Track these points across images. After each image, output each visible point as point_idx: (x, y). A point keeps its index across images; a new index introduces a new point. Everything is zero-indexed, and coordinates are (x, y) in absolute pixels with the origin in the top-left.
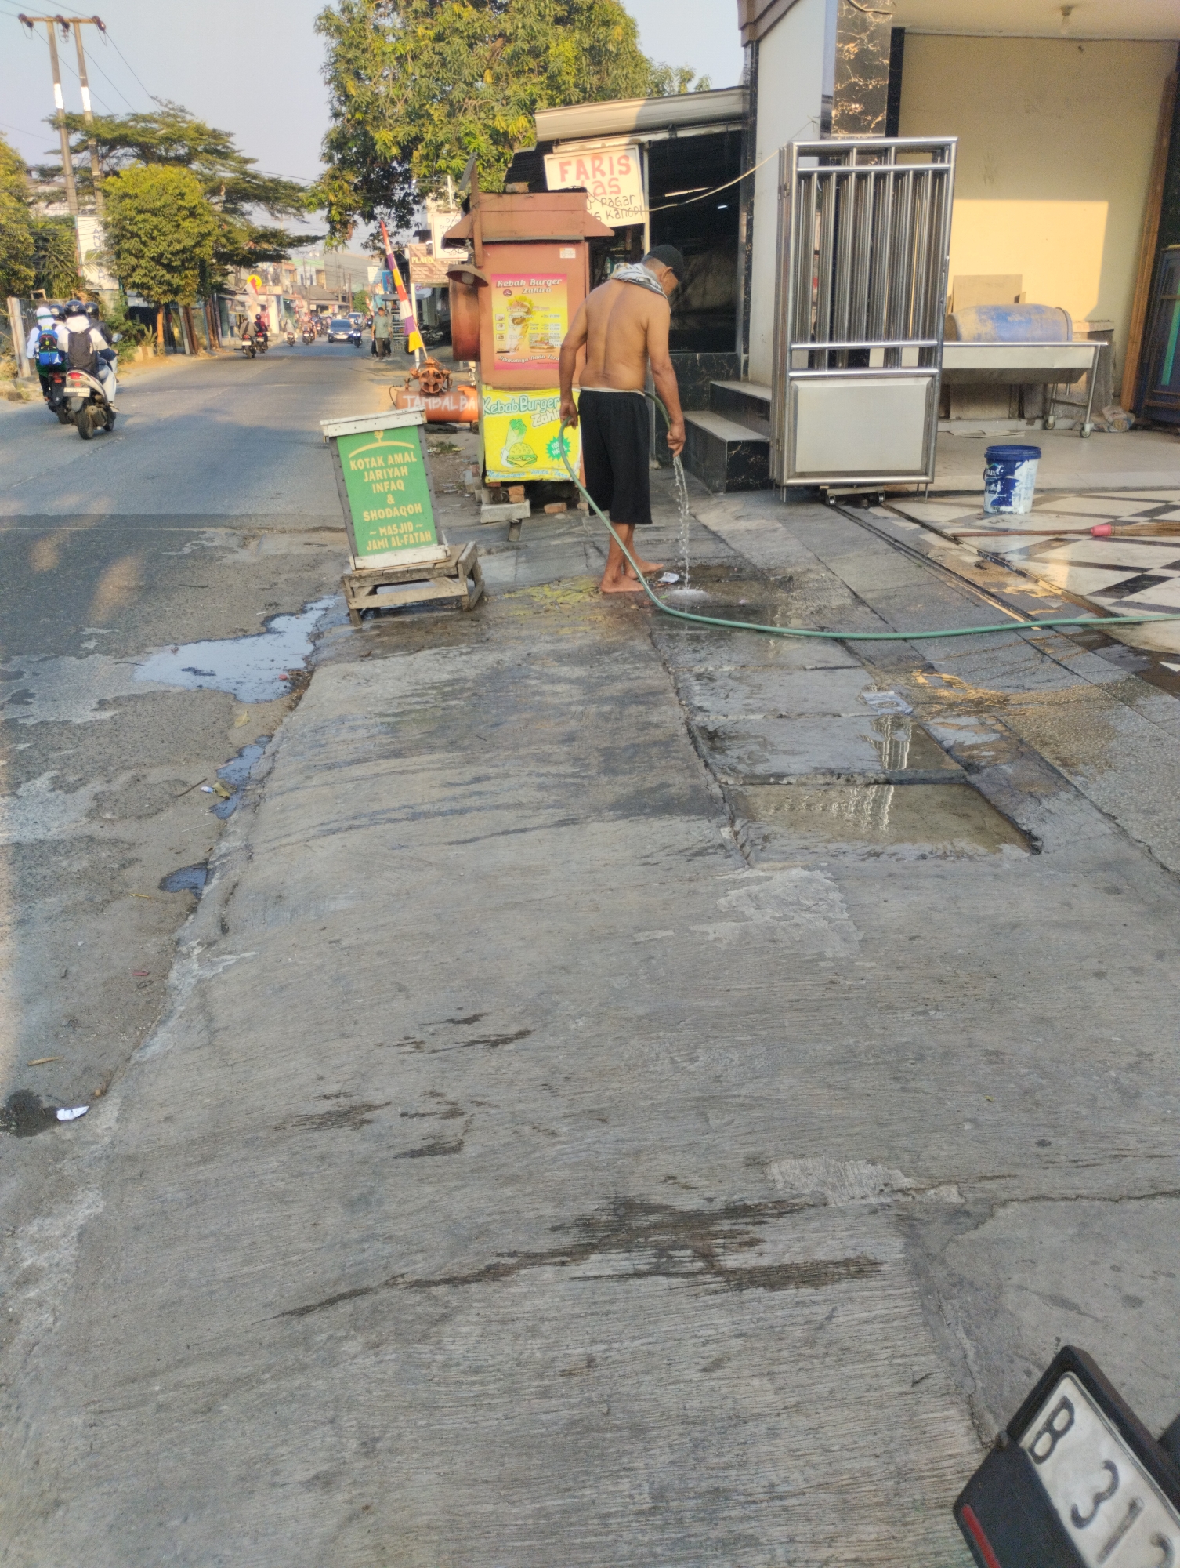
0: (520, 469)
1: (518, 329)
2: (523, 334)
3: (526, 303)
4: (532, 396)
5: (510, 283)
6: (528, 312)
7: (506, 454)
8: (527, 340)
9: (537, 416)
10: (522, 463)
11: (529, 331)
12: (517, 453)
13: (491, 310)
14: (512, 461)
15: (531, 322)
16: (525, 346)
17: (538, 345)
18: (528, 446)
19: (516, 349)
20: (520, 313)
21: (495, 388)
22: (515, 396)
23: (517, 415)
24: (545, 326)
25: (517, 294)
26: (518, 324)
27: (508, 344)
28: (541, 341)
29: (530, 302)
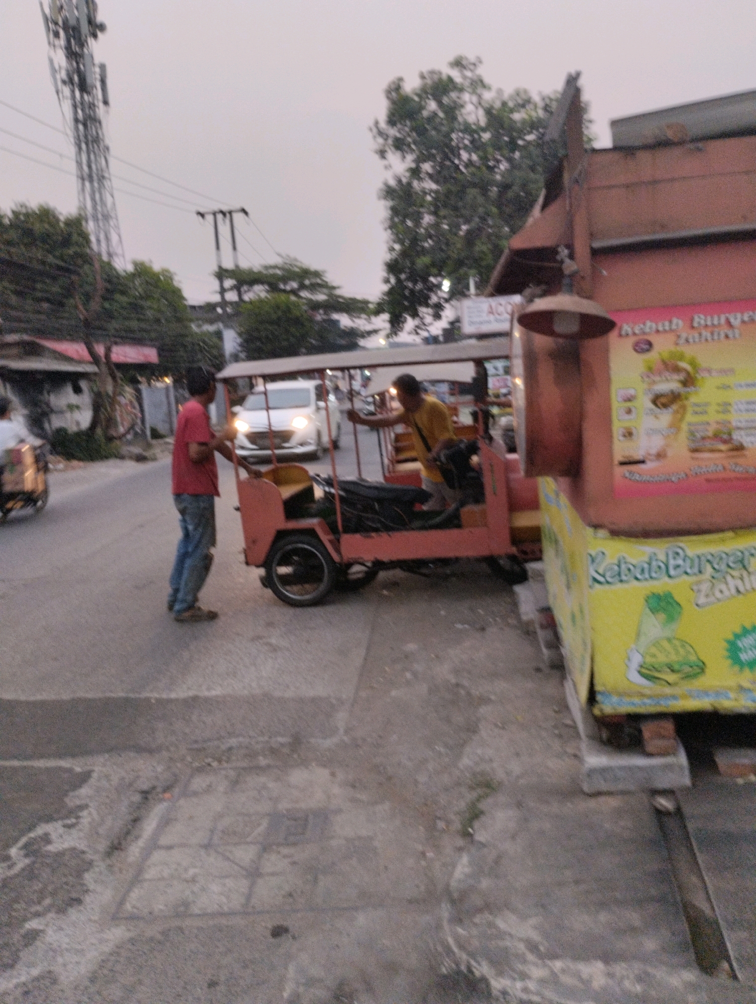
0: (668, 690)
1: (665, 417)
2: (675, 426)
3: (684, 365)
4: (694, 547)
5: (649, 325)
6: (689, 381)
7: (637, 659)
8: (683, 436)
9: (705, 587)
10: (671, 678)
11: (690, 418)
12: (662, 658)
13: (608, 380)
14: (649, 673)
15: (693, 399)
16: (680, 448)
17: (708, 444)
18: (684, 643)
19: (660, 456)
20: (669, 384)
21: (615, 533)
22: (658, 549)
23: (661, 585)
24: (725, 407)
25: (663, 347)
26: (665, 406)
27: (642, 447)
28: (716, 436)
29: (693, 363)
